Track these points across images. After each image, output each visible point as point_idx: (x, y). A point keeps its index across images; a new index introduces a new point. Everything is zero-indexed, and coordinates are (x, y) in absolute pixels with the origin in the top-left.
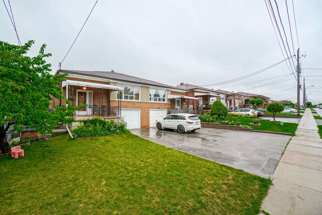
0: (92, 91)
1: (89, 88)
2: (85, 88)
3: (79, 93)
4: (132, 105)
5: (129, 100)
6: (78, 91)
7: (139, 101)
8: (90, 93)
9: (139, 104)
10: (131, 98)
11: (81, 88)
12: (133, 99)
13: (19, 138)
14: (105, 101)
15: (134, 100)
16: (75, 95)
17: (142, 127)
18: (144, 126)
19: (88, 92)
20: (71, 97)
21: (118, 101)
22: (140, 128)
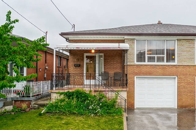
0: (102, 54)
1: (98, 51)
2: (93, 51)
3: (87, 57)
4: (160, 71)
5: (156, 63)
6: (85, 55)
7: (176, 63)
8: (100, 57)
9: (174, 68)
10: (160, 59)
11: (89, 51)
12: (163, 61)
13: (12, 106)
14: (119, 65)
15: (165, 63)
16: (83, 60)
17: (180, 107)
18: (184, 104)
19: (97, 55)
20: (78, 63)
21: (137, 65)
22: (177, 108)
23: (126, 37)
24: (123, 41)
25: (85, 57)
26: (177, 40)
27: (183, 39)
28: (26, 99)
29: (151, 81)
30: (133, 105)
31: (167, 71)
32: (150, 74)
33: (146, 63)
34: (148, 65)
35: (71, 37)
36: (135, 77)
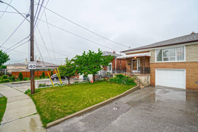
0: (140, 59)
1: (137, 57)
2: (135, 58)
7: (185, 61)
9: (183, 64)
10: (172, 59)
11: (134, 58)
12: (174, 60)
15: (176, 61)
16: (131, 62)
19: (137, 59)
20: (130, 63)
21: (157, 63)
22: (185, 89)
23: (150, 49)
24: (149, 51)
25: (132, 60)
26: (186, 46)
27: (191, 45)
28: (107, 76)
29: (167, 72)
30: (154, 84)
31: (177, 66)
32: (165, 67)
33: (163, 62)
34: (164, 63)
35: (127, 53)
36: (156, 69)
